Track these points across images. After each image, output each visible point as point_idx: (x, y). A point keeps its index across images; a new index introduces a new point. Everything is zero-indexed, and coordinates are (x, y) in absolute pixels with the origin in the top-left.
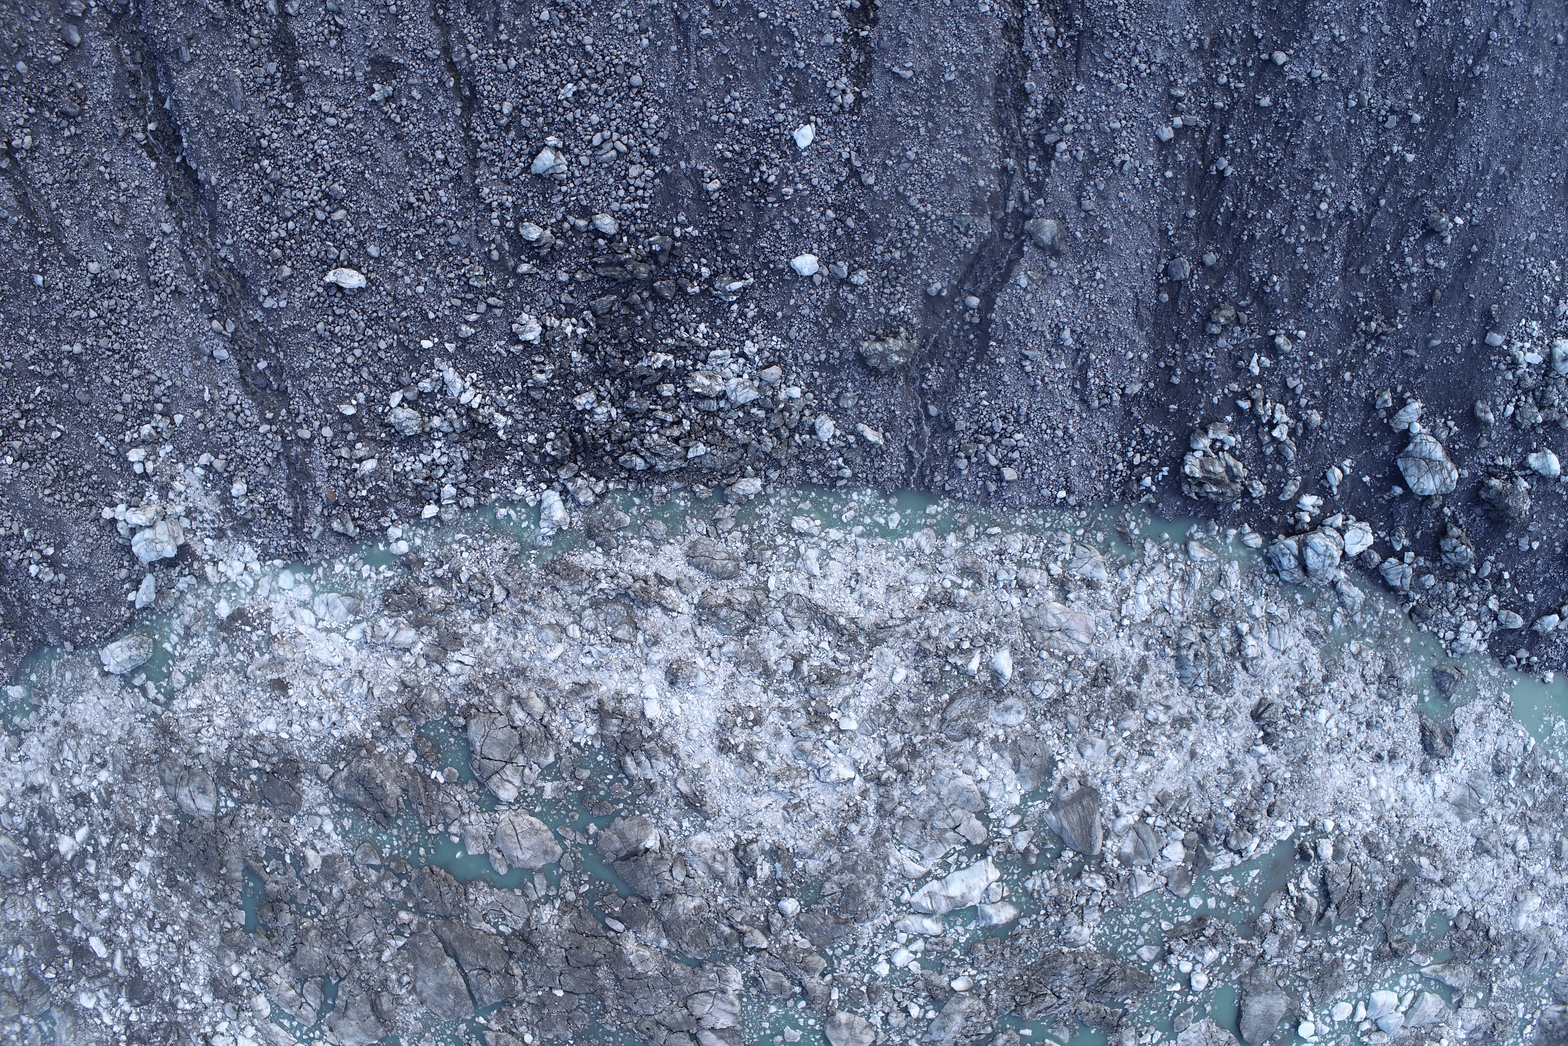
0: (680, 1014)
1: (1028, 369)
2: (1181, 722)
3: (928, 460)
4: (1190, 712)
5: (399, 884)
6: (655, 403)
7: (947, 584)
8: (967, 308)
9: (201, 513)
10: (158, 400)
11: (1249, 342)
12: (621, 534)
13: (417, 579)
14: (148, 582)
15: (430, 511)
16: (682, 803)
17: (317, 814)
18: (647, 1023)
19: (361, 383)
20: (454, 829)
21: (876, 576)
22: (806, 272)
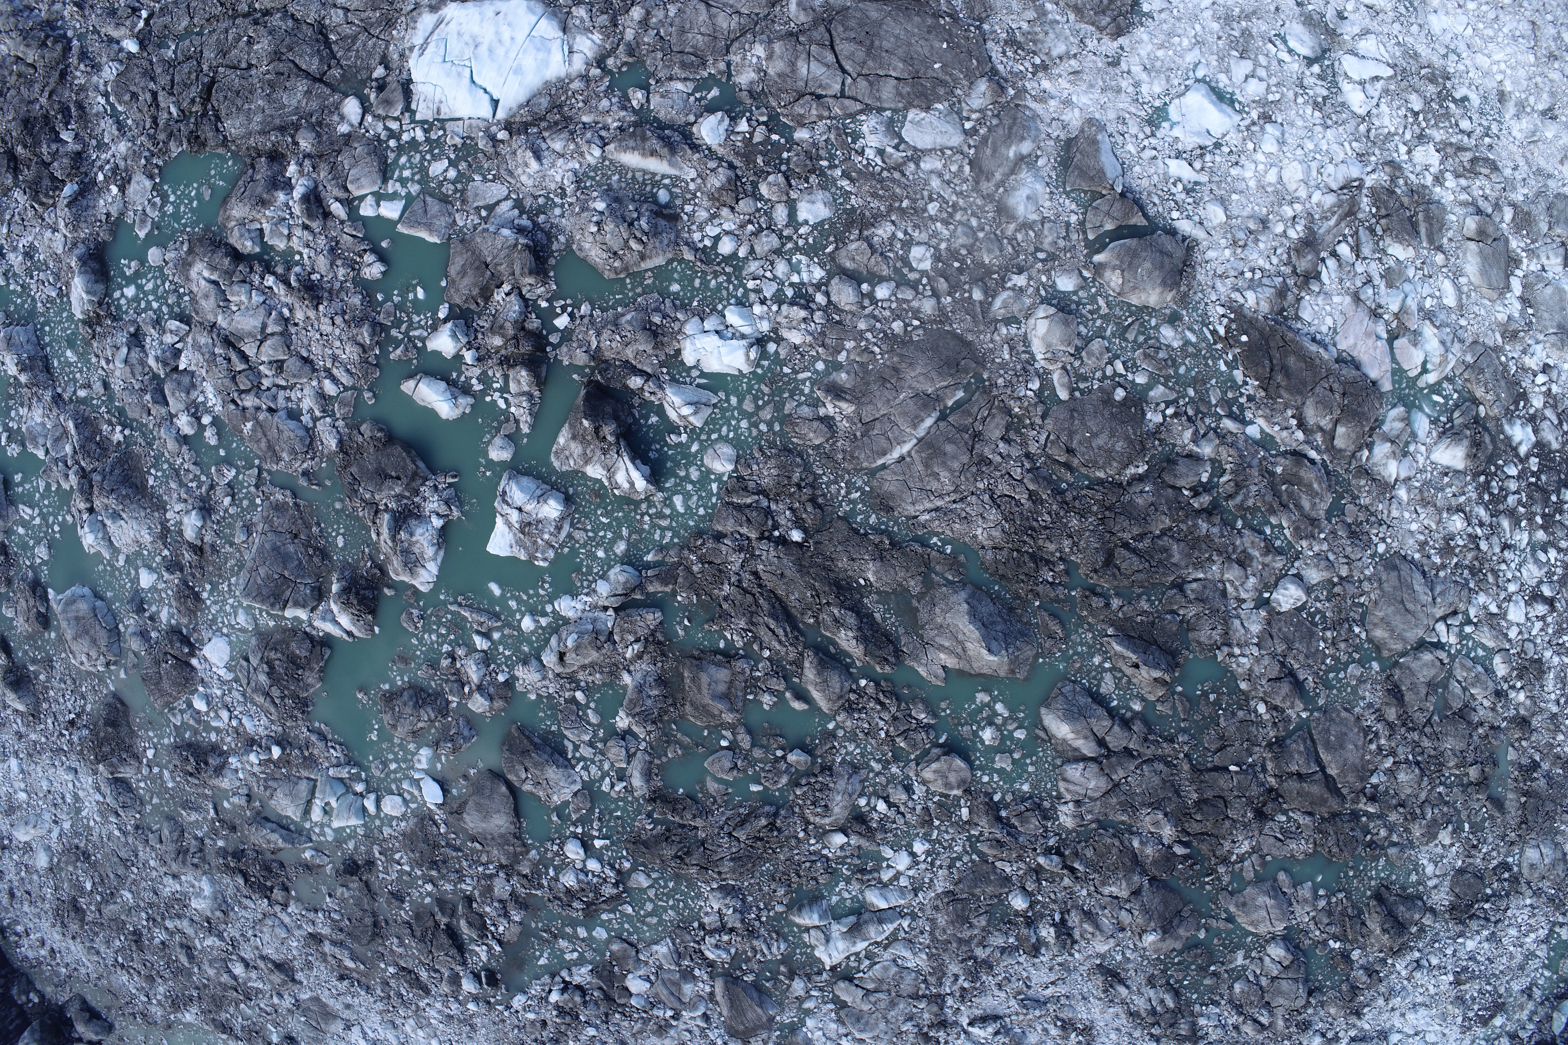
5: (1373, 836)
17: (1439, 878)
20: (1322, 903)
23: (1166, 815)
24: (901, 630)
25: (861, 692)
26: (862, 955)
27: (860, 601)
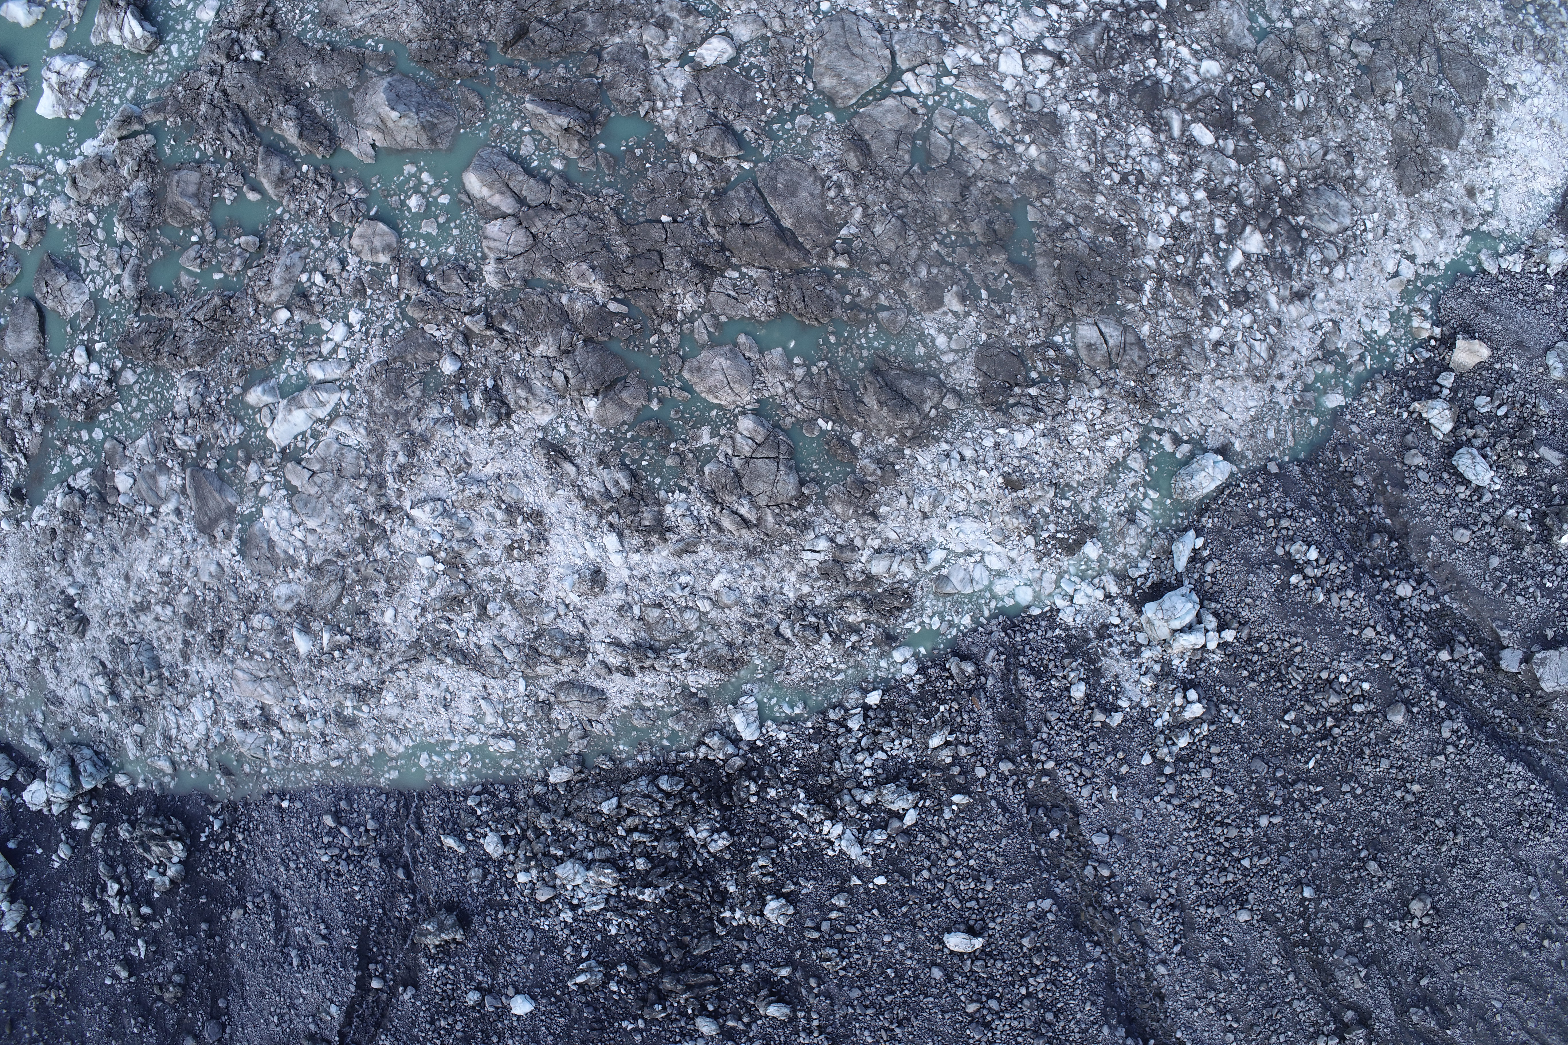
0: (538, 227)
1: (322, 926)
2: (142, 607)
3: (402, 822)
4: (137, 617)
5: (854, 296)
6: (654, 848)
7: (365, 708)
8: (382, 976)
9: (1123, 653)
10: (1171, 777)
11: (151, 968)
12: (675, 709)
13: (878, 627)
14: (1181, 563)
15: (874, 699)
16: (570, 451)
17: (956, 352)
18: (571, 207)
19: (948, 829)
20: (799, 372)
21: (429, 706)
22: (519, 999)
23: (593, 268)
24: (339, 120)
25: (304, 178)
26: (308, 435)
27: (306, 101)
